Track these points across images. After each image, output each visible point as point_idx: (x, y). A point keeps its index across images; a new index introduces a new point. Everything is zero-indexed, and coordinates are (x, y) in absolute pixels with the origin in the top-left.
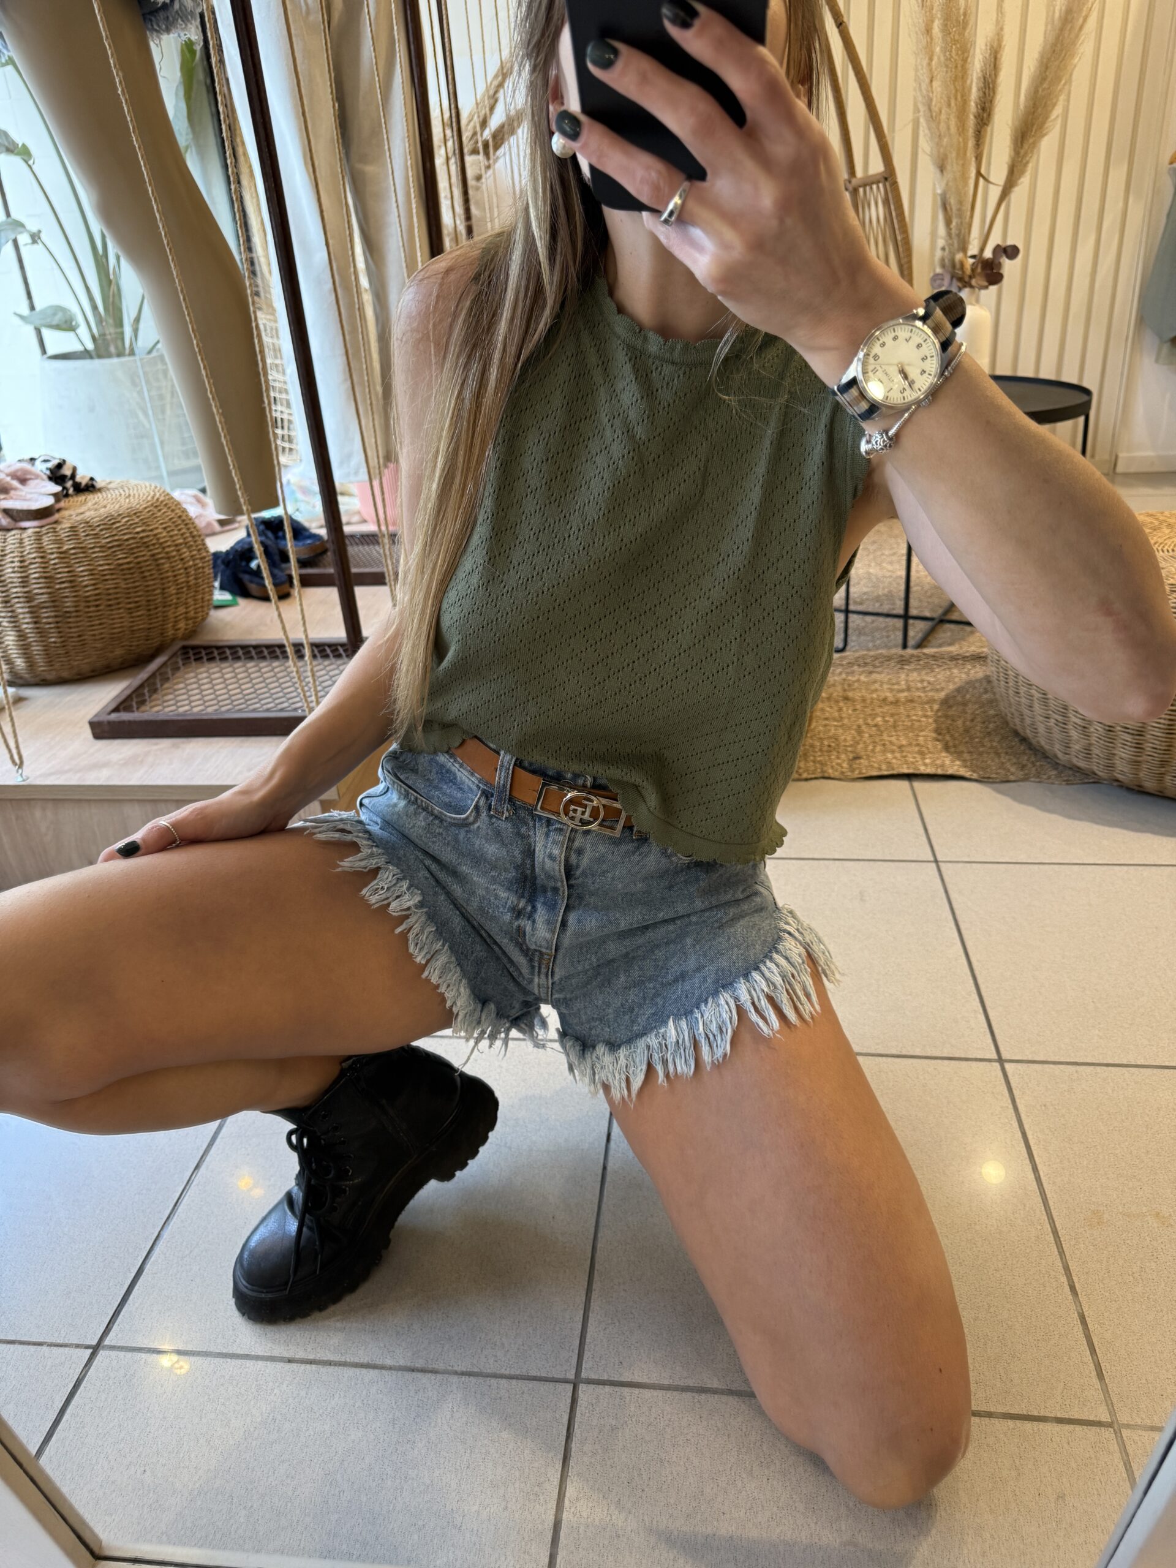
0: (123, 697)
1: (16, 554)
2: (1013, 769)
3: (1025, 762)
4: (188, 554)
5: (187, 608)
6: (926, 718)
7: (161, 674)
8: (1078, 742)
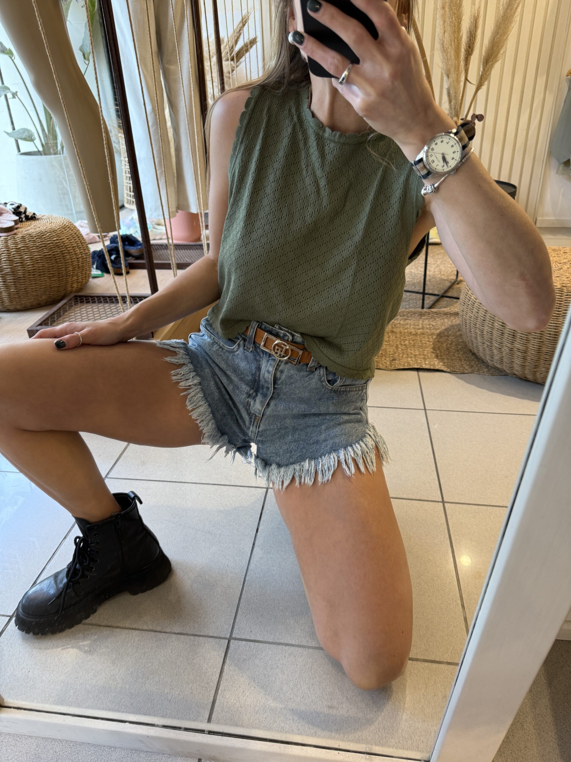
0: (44, 319)
2: (467, 368)
3: (473, 364)
4: (78, 251)
5: (77, 277)
6: (429, 342)
7: (63, 308)
8: (497, 355)
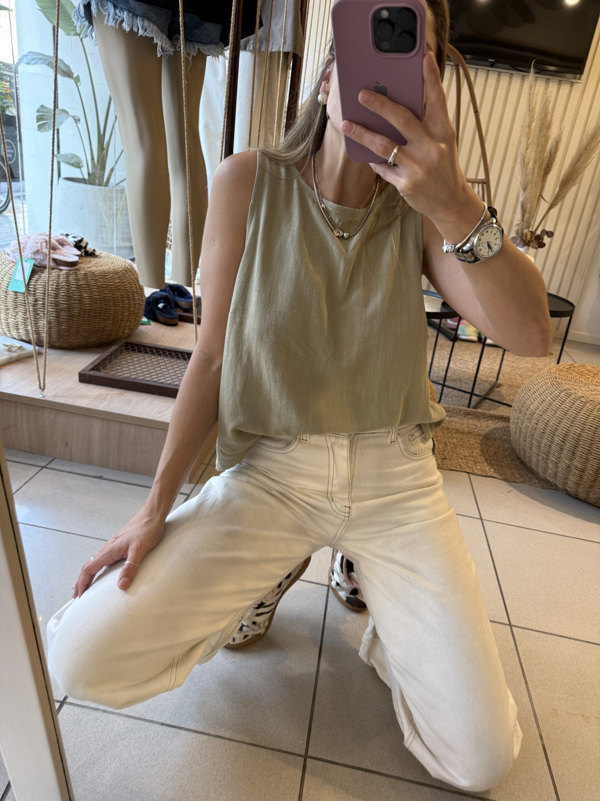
0: (96, 363)
1: (55, 282)
2: (518, 476)
6: (476, 443)
7: (114, 354)
8: (551, 469)
